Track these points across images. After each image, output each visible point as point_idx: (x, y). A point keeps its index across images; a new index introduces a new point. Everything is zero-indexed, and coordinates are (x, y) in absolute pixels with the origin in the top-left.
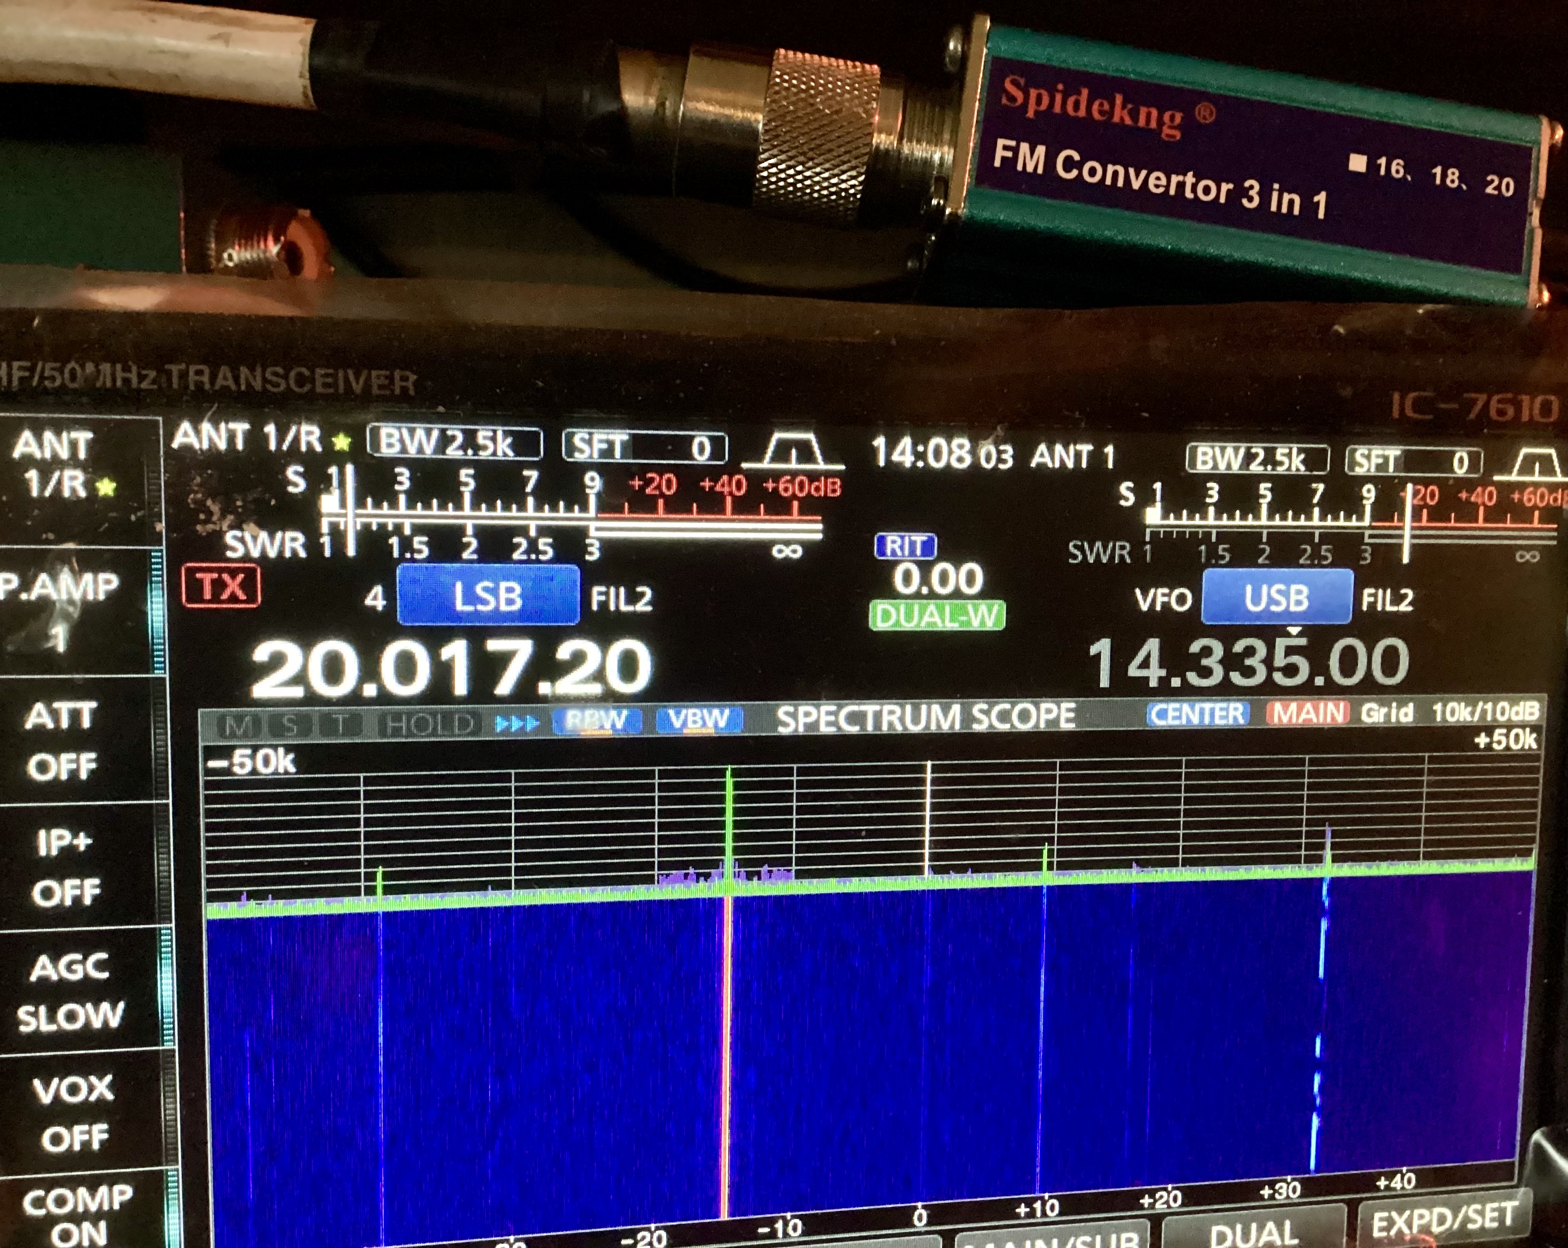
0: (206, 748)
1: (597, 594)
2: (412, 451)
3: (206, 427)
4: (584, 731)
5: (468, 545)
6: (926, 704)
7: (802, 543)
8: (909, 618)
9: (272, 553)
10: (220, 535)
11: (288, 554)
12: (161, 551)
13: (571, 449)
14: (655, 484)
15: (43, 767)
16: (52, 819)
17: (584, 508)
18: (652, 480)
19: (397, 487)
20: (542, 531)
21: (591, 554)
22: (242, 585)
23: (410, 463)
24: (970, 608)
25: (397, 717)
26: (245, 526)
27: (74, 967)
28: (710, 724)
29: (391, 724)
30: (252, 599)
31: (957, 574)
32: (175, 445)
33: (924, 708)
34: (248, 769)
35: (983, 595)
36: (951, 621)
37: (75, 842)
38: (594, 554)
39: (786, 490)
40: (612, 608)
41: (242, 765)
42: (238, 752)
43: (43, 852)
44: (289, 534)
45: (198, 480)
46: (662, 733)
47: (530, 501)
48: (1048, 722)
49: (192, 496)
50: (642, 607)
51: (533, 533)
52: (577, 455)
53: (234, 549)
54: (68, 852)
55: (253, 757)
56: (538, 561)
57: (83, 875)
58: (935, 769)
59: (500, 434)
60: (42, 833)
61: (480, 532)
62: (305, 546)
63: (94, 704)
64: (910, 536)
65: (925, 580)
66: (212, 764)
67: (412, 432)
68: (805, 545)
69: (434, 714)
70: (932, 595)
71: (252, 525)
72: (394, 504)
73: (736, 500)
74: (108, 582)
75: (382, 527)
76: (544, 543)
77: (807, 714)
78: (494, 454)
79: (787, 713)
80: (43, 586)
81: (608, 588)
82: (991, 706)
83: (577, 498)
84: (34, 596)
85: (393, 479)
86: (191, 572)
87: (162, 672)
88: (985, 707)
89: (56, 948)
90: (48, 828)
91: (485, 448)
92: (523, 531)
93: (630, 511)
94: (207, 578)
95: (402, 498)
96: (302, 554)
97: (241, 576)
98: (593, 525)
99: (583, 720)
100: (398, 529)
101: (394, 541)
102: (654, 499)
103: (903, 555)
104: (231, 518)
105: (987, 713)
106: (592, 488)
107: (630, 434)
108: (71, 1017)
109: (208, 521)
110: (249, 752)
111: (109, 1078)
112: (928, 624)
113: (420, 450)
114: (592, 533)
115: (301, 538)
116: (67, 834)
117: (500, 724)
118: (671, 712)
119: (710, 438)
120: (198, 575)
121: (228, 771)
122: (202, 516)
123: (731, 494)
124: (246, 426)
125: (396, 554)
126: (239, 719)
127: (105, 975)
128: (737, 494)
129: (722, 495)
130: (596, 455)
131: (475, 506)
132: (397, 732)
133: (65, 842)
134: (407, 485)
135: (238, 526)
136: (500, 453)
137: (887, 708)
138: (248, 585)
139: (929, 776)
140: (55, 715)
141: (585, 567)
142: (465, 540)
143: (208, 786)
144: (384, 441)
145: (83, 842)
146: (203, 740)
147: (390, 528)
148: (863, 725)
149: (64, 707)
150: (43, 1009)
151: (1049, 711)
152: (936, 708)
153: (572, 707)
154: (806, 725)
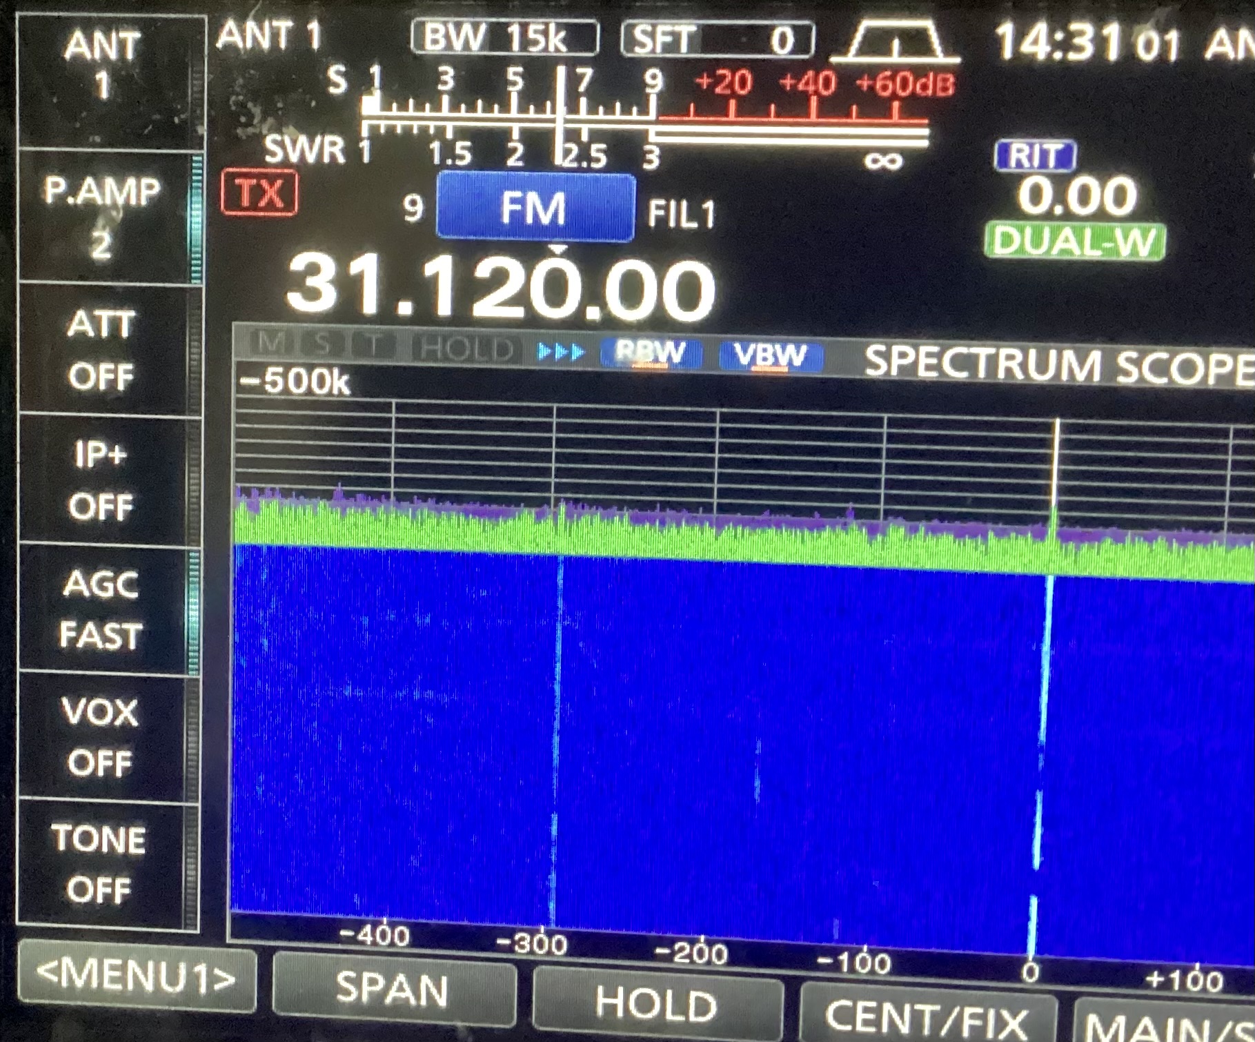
0: (239, 364)
2: (458, 46)
3: (251, 25)
4: (636, 363)
5: (515, 150)
6: (1056, 348)
7: (902, 151)
8: (1037, 243)
9: (311, 158)
10: (260, 138)
11: (326, 160)
12: (202, 155)
13: (632, 42)
14: (727, 80)
15: (83, 376)
17: (644, 110)
18: (724, 77)
19: (440, 87)
21: (650, 162)
22: (280, 193)
23: (454, 61)
24: (1118, 233)
25: (432, 339)
26: (284, 130)
27: (105, 584)
28: (783, 361)
29: (425, 347)
30: (289, 206)
31: (1102, 192)
32: (219, 45)
33: (1053, 354)
34: (280, 387)
36: (1092, 247)
37: (111, 455)
39: (885, 88)
40: (672, 224)
41: (274, 384)
42: (271, 370)
44: (329, 138)
45: (241, 81)
46: (724, 370)
48: (1219, 377)
49: (233, 98)
51: (585, 138)
52: (637, 49)
53: (273, 154)
55: (285, 376)
56: (589, 170)
57: (117, 490)
58: (1066, 429)
59: (552, 27)
60: (80, 445)
61: (527, 136)
62: (345, 151)
63: (132, 313)
64: (1041, 145)
65: (1060, 197)
66: (245, 381)
67: (458, 26)
69: (471, 338)
70: (1068, 216)
71: (291, 128)
72: (437, 107)
73: (822, 101)
74: (150, 187)
77: (903, 355)
78: (546, 49)
79: (877, 353)
80: (89, 191)
81: (668, 201)
82: (1143, 355)
84: (80, 200)
85: (437, 78)
86: (231, 177)
87: (199, 282)
88: (1134, 355)
90: (86, 439)
91: (536, 43)
93: (697, 114)
94: (246, 184)
95: (445, 100)
96: (341, 160)
97: (279, 183)
98: (652, 129)
99: (634, 352)
100: (441, 132)
101: (436, 145)
102: (726, 99)
103: (1032, 167)
104: (270, 120)
105: (1137, 363)
106: (653, 87)
107: (698, 26)
109: (249, 124)
110: (280, 370)
111: (134, 703)
112: (1063, 251)
113: (466, 45)
114: (652, 138)
115: (340, 142)
117: (543, 351)
118: (738, 347)
119: (794, 28)
120: (237, 181)
121: (260, 389)
122: (243, 119)
123: (816, 92)
124: (290, 24)
125: (437, 160)
126: (272, 334)
127: (134, 595)
128: (825, 93)
129: (806, 96)
130: (659, 49)
131: (523, 109)
132: (432, 355)
133: (101, 454)
134: (451, 84)
136: (551, 48)
137: (1004, 352)
139: (1057, 436)
141: (644, 178)
142: (511, 145)
143: (241, 403)
144: (429, 36)
145: (118, 455)
146: (236, 356)
151: (1221, 364)
152: (1069, 355)
153: (623, 337)
154: (901, 368)
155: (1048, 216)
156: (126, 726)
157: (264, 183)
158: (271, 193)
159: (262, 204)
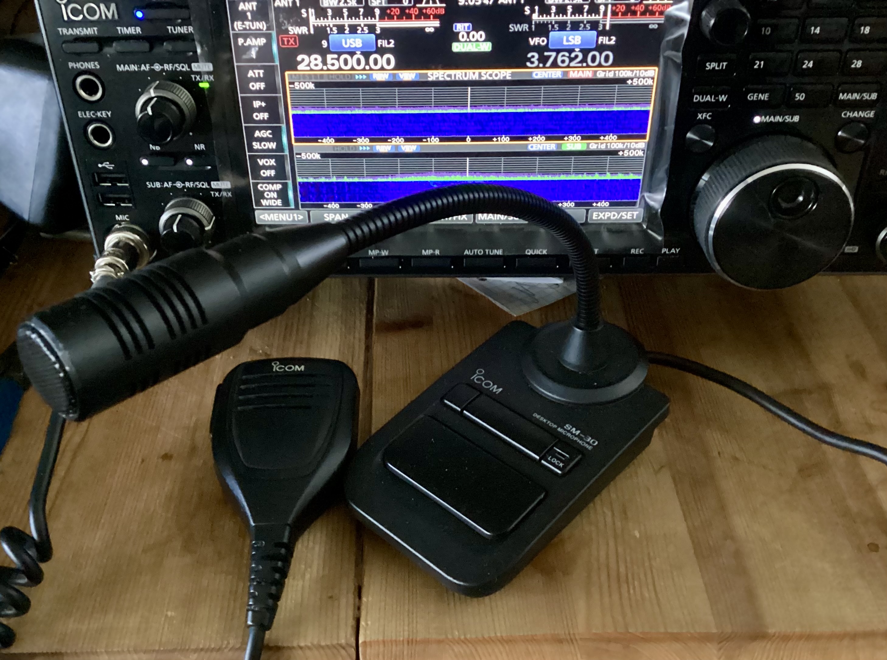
1: (379, 42)
9: (300, 33)
16: (256, 99)
17: (375, 19)
20: (365, 25)
35: (484, 41)
38: (378, 31)
43: (255, 106)
47: (361, 17)
50: (392, 45)
54: (261, 107)
61: (350, 26)
68: (435, 28)
75: (325, 25)
76: (366, 29)
83: (373, 16)
86: (282, 38)
89: (260, 129)
92: (360, 25)
108: (265, 145)
116: (259, 102)
127: (271, 136)
129: (411, 14)
135: (292, 26)
138: (295, 41)
140: (254, 73)
147: (327, 25)
148: (451, 77)
149: (256, 71)
150: (258, 143)
155: (466, 41)
156: (273, 165)
157: (290, 39)
158: (292, 41)
159: (290, 44)
